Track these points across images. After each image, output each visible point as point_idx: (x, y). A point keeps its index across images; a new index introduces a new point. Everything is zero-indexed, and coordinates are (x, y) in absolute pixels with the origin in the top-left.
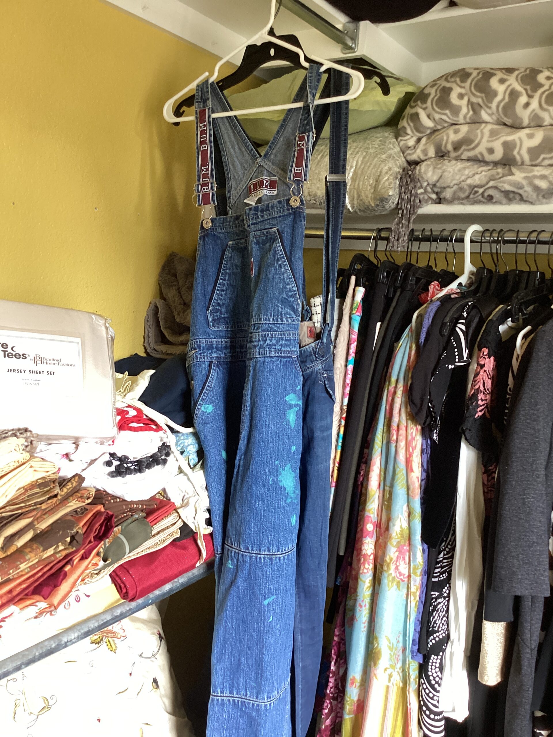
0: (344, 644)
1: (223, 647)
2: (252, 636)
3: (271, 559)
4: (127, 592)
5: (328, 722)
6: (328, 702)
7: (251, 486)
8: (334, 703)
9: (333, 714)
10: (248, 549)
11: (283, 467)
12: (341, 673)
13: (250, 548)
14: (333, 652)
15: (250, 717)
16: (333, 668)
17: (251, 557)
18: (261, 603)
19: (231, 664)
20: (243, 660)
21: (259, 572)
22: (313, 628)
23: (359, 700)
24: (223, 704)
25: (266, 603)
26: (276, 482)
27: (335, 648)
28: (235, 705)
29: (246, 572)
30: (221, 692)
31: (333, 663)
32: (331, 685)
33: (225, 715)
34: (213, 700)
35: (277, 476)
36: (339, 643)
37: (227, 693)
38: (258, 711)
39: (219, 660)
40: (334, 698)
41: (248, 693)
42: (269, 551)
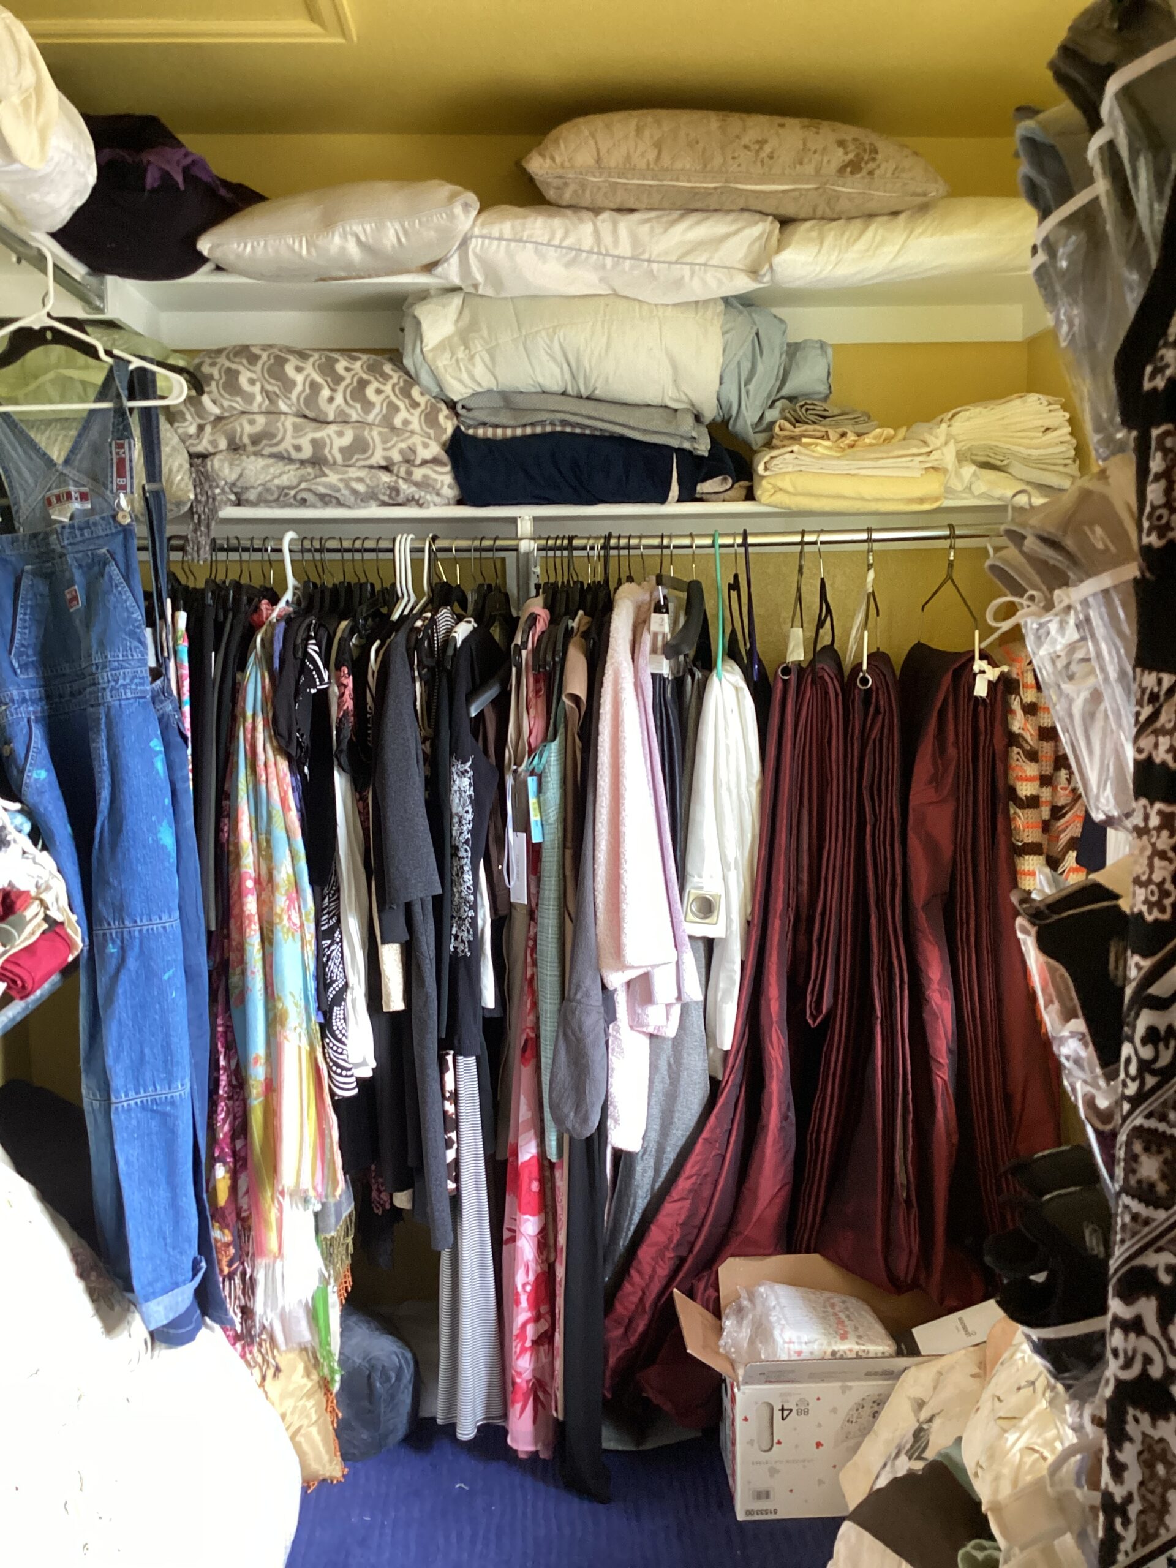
0: (232, 1032)
1: (120, 1044)
2: (155, 1019)
3: (164, 928)
4: (24, 987)
5: (226, 1128)
6: (223, 1104)
7: (128, 850)
8: (230, 1103)
9: (231, 1117)
10: (135, 922)
11: (160, 822)
12: (233, 1066)
13: (138, 920)
14: (219, 1045)
15: (164, 1115)
16: (222, 1063)
17: (140, 931)
18: (161, 980)
19: (132, 1061)
20: (147, 1051)
21: (153, 945)
22: (201, 1016)
23: (266, 1079)
24: (129, 1110)
25: (166, 977)
26: (157, 841)
27: (222, 1039)
28: (144, 1107)
29: (137, 949)
30: (127, 1095)
31: (222, 1058)
32: (223, 1083)
33: (134, 1122)
34: (117, 1109)
35: (156, 834)
36: (225, 1033)
37: (132, 1094)
38: (173, 1103)
39: (117, 1058)
40: (229, 1098)
41: (158, 1087)
42: (160, 918)
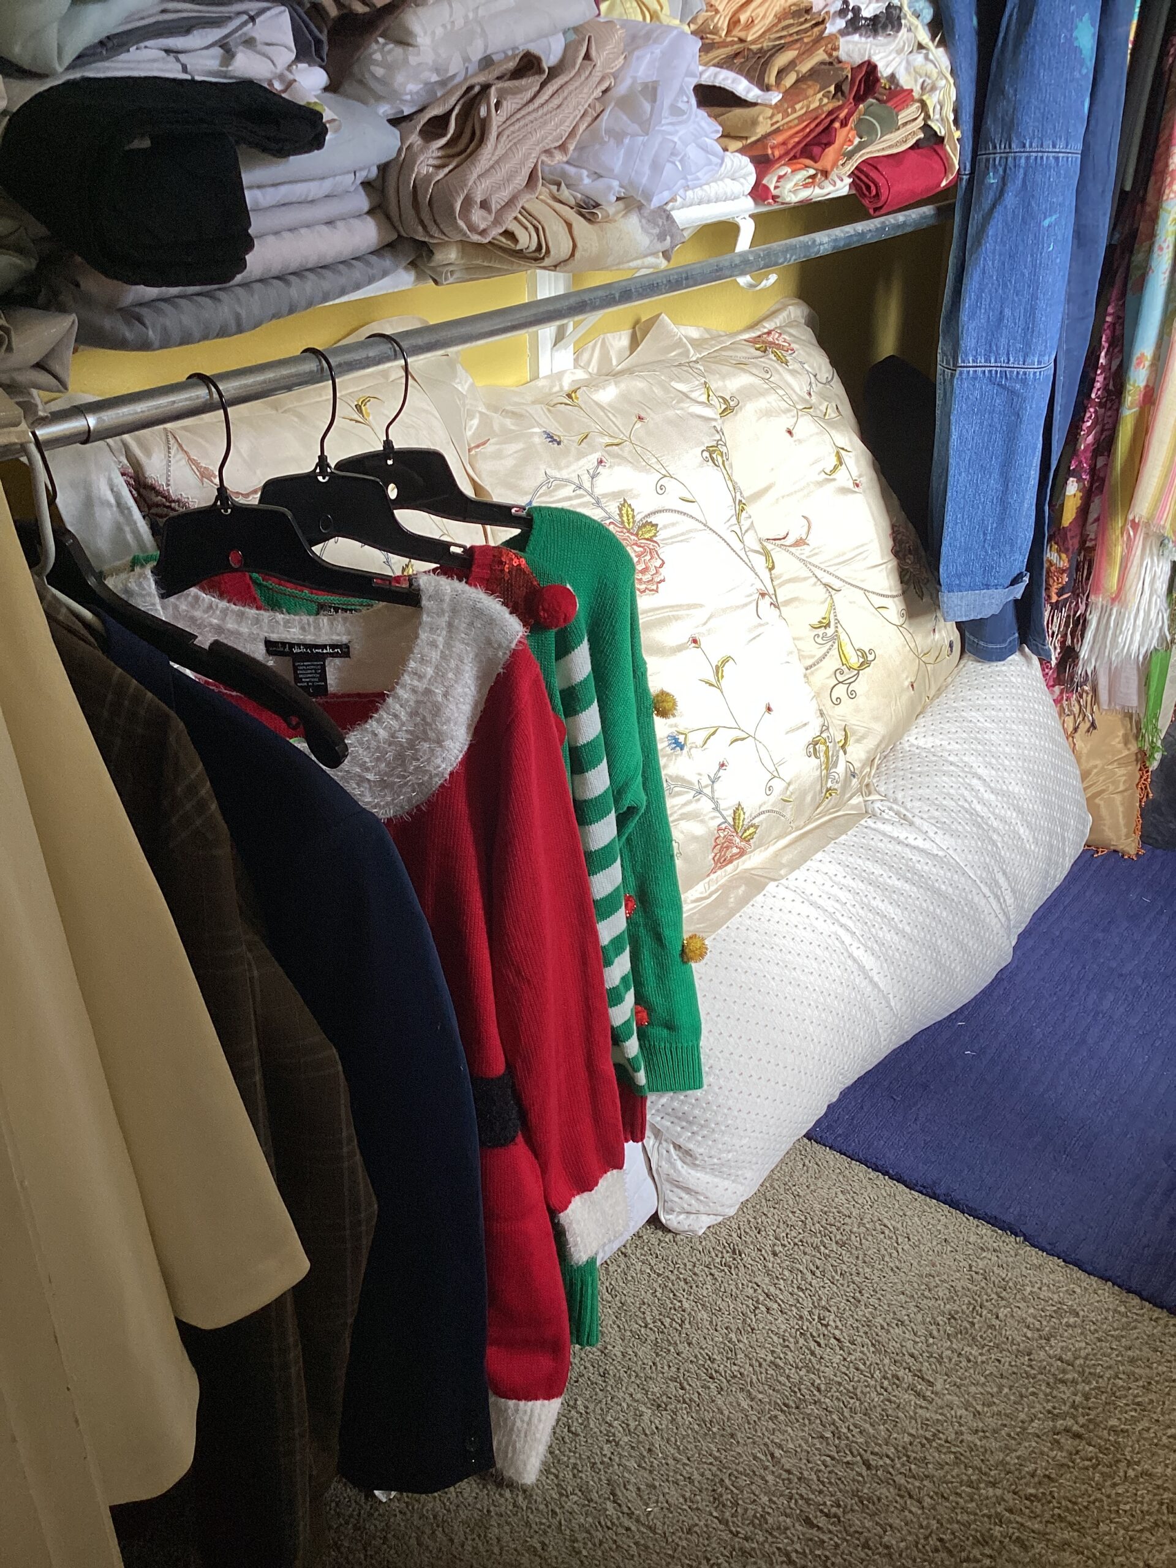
0: (1123, 324)
1: (979, 298)
2: (1023, 275)
3: (1057, 159)
4: (877, 195)
7: (1033, 48)
8: (1101, 411)
9: (1098, 428)
10: (1024, 146)
11: (1080, 16)
12: (1114, 367)
13: (1027, 145)
14: (1104, 339)
16: (1102, 360)
17: (1028, 158)
18: (1039, 225)
19: (988, 321)
20: (1007, 312)
21: (1039, 178)
23: (1147, 386)
24: (975, 378)
25: (1046, 223)
26: (1070, 40)
27: (1108, 332)
28: (991, 378)
29: (1019, 182)
30: (974, 361)
31: (1103, 354)
32: (1098, 385)
33: (977, 393)
34: (961, 373)
35: (1071, 31)
36: (1114, 324)
37: (981, 361)
38: (1024, 382)
39: (972, 316)
40: (1101, 405)
41: (1012, 359)
42: (1054, 146)
